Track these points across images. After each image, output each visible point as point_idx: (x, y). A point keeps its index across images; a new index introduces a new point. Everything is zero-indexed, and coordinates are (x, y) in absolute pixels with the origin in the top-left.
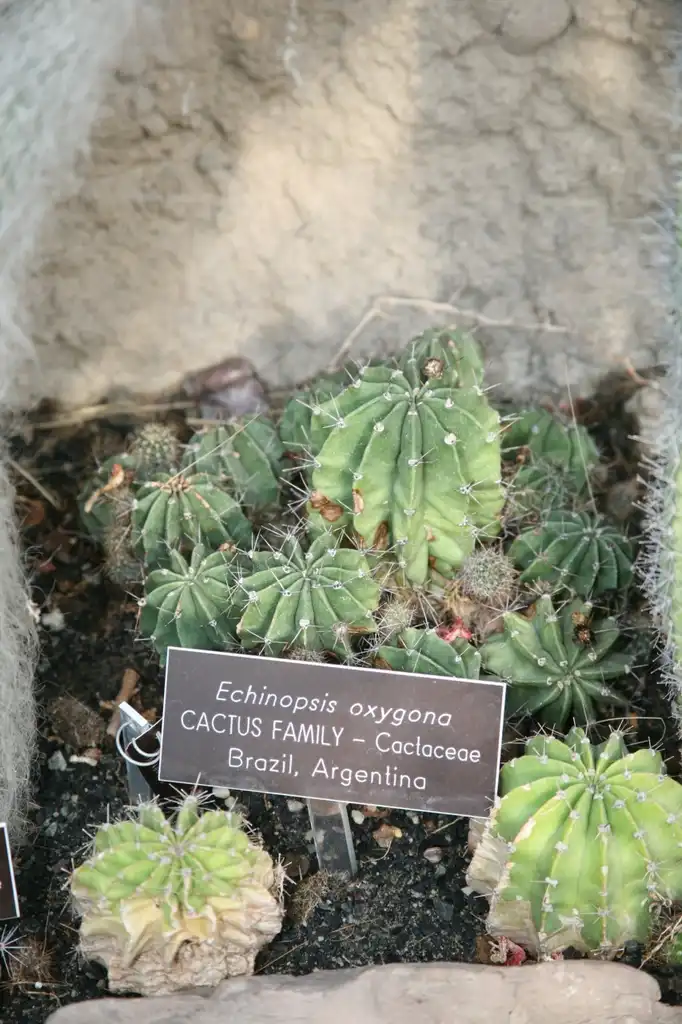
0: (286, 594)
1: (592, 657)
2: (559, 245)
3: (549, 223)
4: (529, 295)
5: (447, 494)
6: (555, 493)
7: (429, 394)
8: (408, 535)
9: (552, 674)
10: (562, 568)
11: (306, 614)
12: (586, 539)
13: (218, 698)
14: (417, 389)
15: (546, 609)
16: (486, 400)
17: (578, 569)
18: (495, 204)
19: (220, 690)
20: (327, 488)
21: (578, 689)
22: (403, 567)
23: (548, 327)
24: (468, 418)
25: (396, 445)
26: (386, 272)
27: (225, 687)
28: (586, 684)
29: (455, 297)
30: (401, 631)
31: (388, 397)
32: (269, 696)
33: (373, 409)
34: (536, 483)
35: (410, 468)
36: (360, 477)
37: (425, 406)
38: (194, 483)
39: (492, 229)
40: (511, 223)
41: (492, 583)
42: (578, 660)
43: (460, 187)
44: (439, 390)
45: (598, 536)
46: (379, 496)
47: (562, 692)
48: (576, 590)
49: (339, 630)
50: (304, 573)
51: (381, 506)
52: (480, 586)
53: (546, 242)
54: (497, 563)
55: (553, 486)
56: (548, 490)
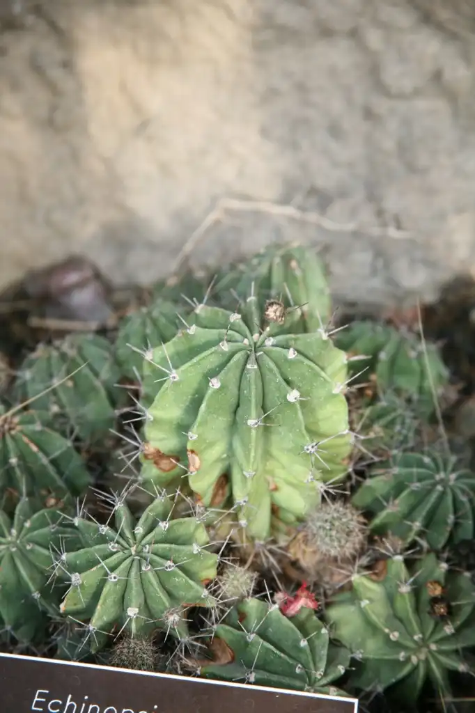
0: (113, 577)
1: (449, 629)
2: (404, 149)
3: (393, 125)
4: (373, 197)
5: (290, 451)
6: (404, 432)
7: (270, 342)
8: (248, 495)
9: (405, 648)
10: (413, 521)
11: (134, 600)
12: (439, 488)
13: (33, 708)
14: (256, 336)
15: (398, 576)
16: (331, 342)
17: (429, 521)
18: (337, 105)
19: (36, 699)
20: (161, 440)
21: (434, 666)
22: (243, 526)
23: (392, 232)
24: (312, 369)
25: (234, 401)
26: (228, 173)
27: (41, 695)
28: (443, 659)
29: (298, 198)
30: (241, 600)
31: (225, 347)
32: (91, 707)
33: (208, 359)
34: (383, 421)
35: (249, 429)
36: (195, 437)
37: (266, 357)
38: (21, 423)
39: (335, 131)
40: (353, 124)
41: (340, 541)
42: (433, 633)
43: (301, 88)
44: (281, 338)
45: (452, 483)
46: (218, 450)
47: (416, 668)
48: (429, 542)
49: (171, 618)
50: (133, 550)
51: (219, 460)
52: (327, 544)
53: (389, 144)
54: (344, 520)
55: (403, 423)
56: (398, 428)
